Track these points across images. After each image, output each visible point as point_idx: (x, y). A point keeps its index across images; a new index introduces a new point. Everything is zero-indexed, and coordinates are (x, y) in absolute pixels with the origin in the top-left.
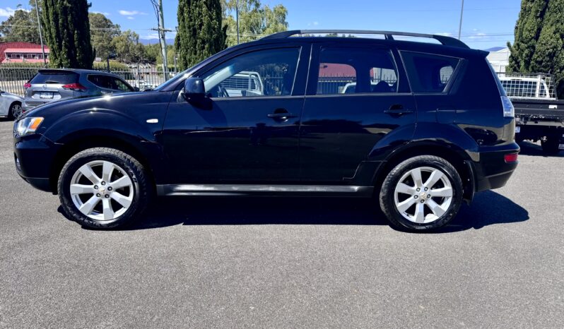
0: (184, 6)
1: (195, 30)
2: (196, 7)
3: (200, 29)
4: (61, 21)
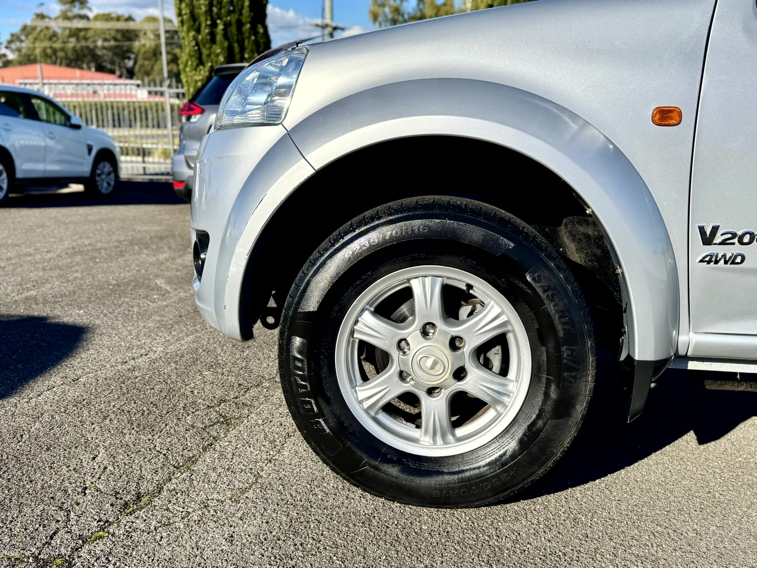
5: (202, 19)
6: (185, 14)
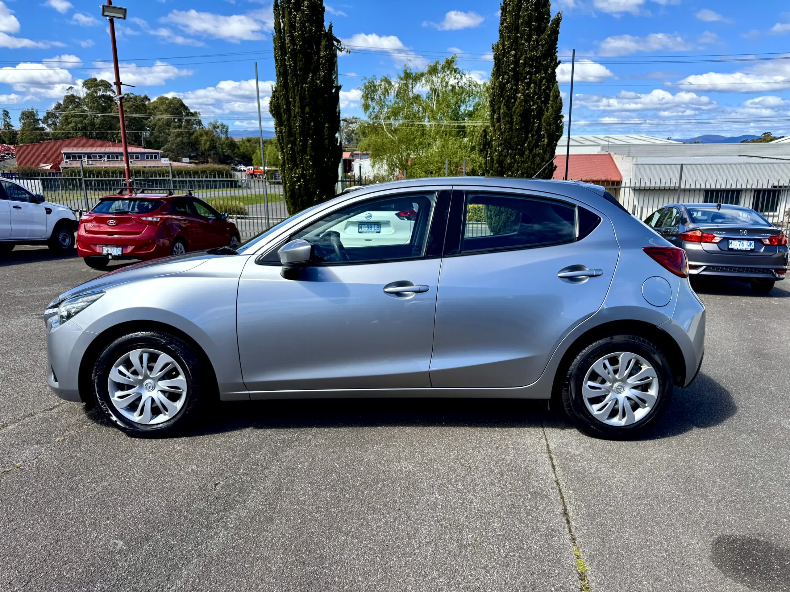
4: (307, 109)
5: (298, 136)
6: (285, 132)
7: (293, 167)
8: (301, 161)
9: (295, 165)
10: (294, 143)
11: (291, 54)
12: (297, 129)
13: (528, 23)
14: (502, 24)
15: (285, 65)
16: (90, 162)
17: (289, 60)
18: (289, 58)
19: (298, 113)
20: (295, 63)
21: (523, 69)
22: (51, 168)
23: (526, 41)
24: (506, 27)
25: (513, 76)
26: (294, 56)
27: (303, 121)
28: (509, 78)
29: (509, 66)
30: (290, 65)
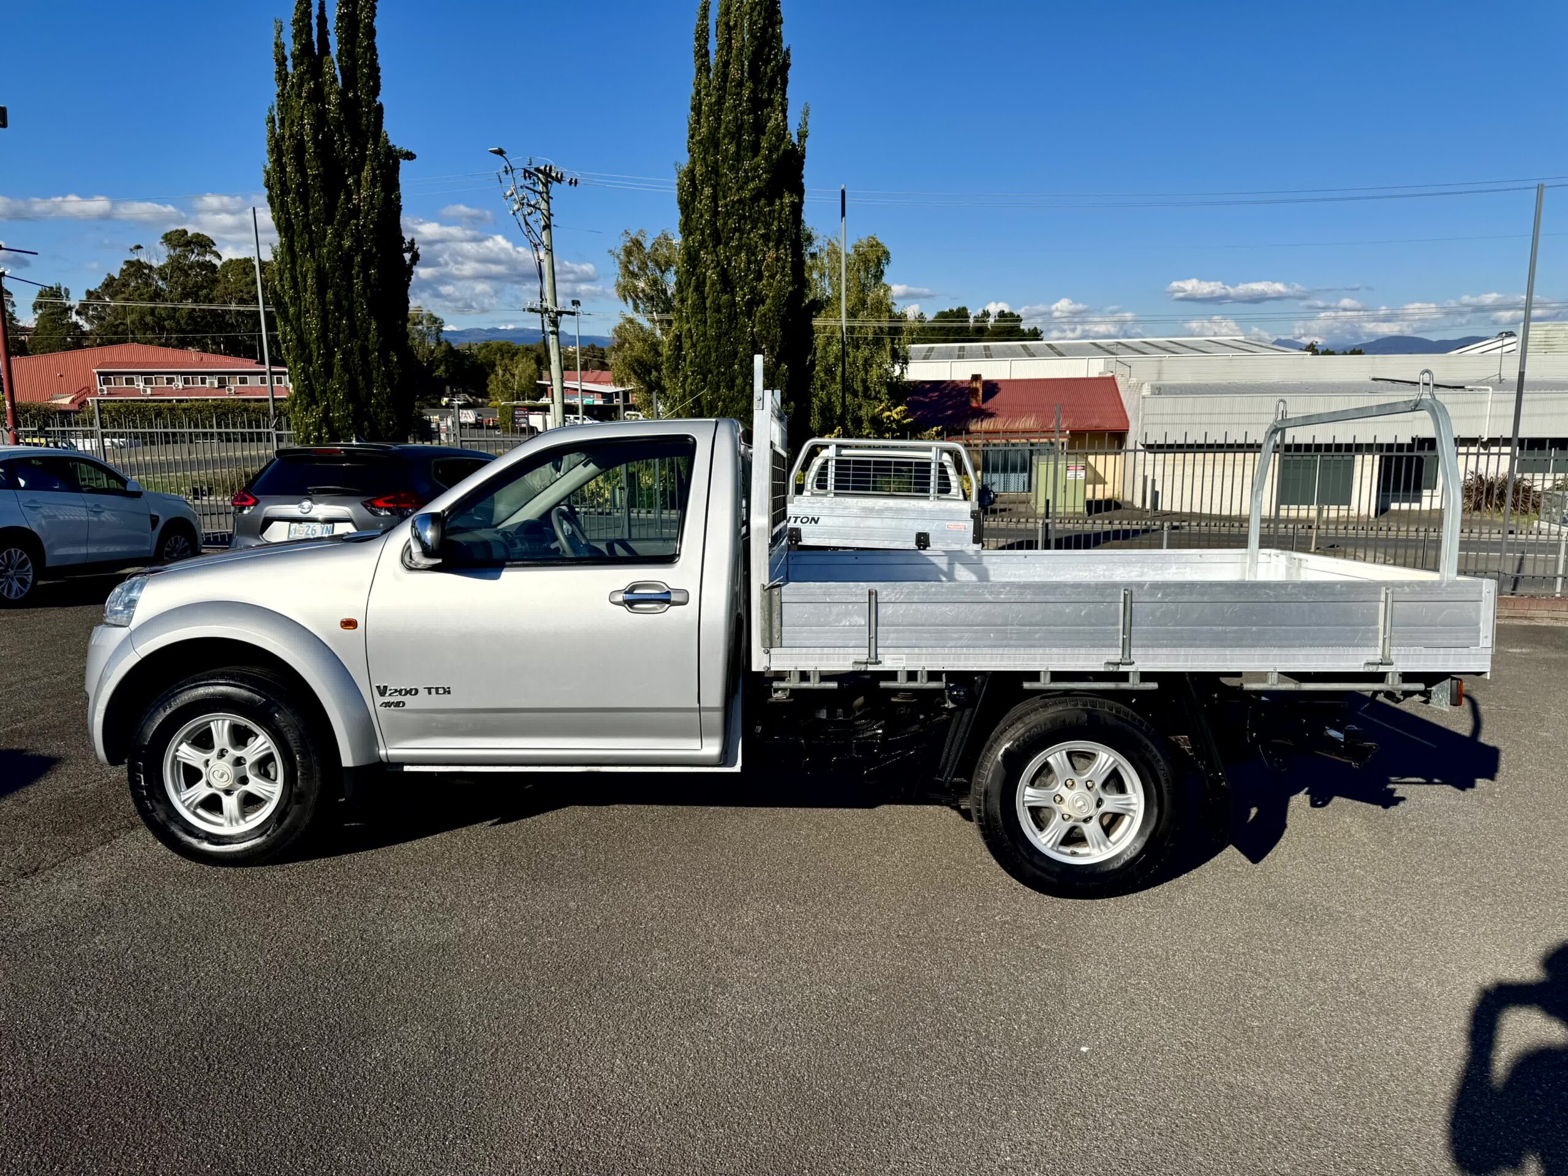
0: (703, 244)
1: (733, 318)
2: (739, 249)
3: (749, 314)
4: (330, 295)
5: (314, 347)
6: (291, 340)
7: (309, 405)
8: (324, 392)
9: (313, 401)
10: (309, 361)
11: (298, 193)
12: (311, 334)
13: (735, 136)
14: (692, 137)
15: (290, 214)
16: (149, 391)
17: (294, 203)
18: (293, 200)
19: (312, 303)
20: (306, 210)
21: (725, 224)
22: (73, 401)
23: (731, 168)
24: (700, 142)
25: (709, 235)
26: (303, 197)
27: (324, 318)
28: (704, 241)
29: (702, 216)
30: (297, 214)
